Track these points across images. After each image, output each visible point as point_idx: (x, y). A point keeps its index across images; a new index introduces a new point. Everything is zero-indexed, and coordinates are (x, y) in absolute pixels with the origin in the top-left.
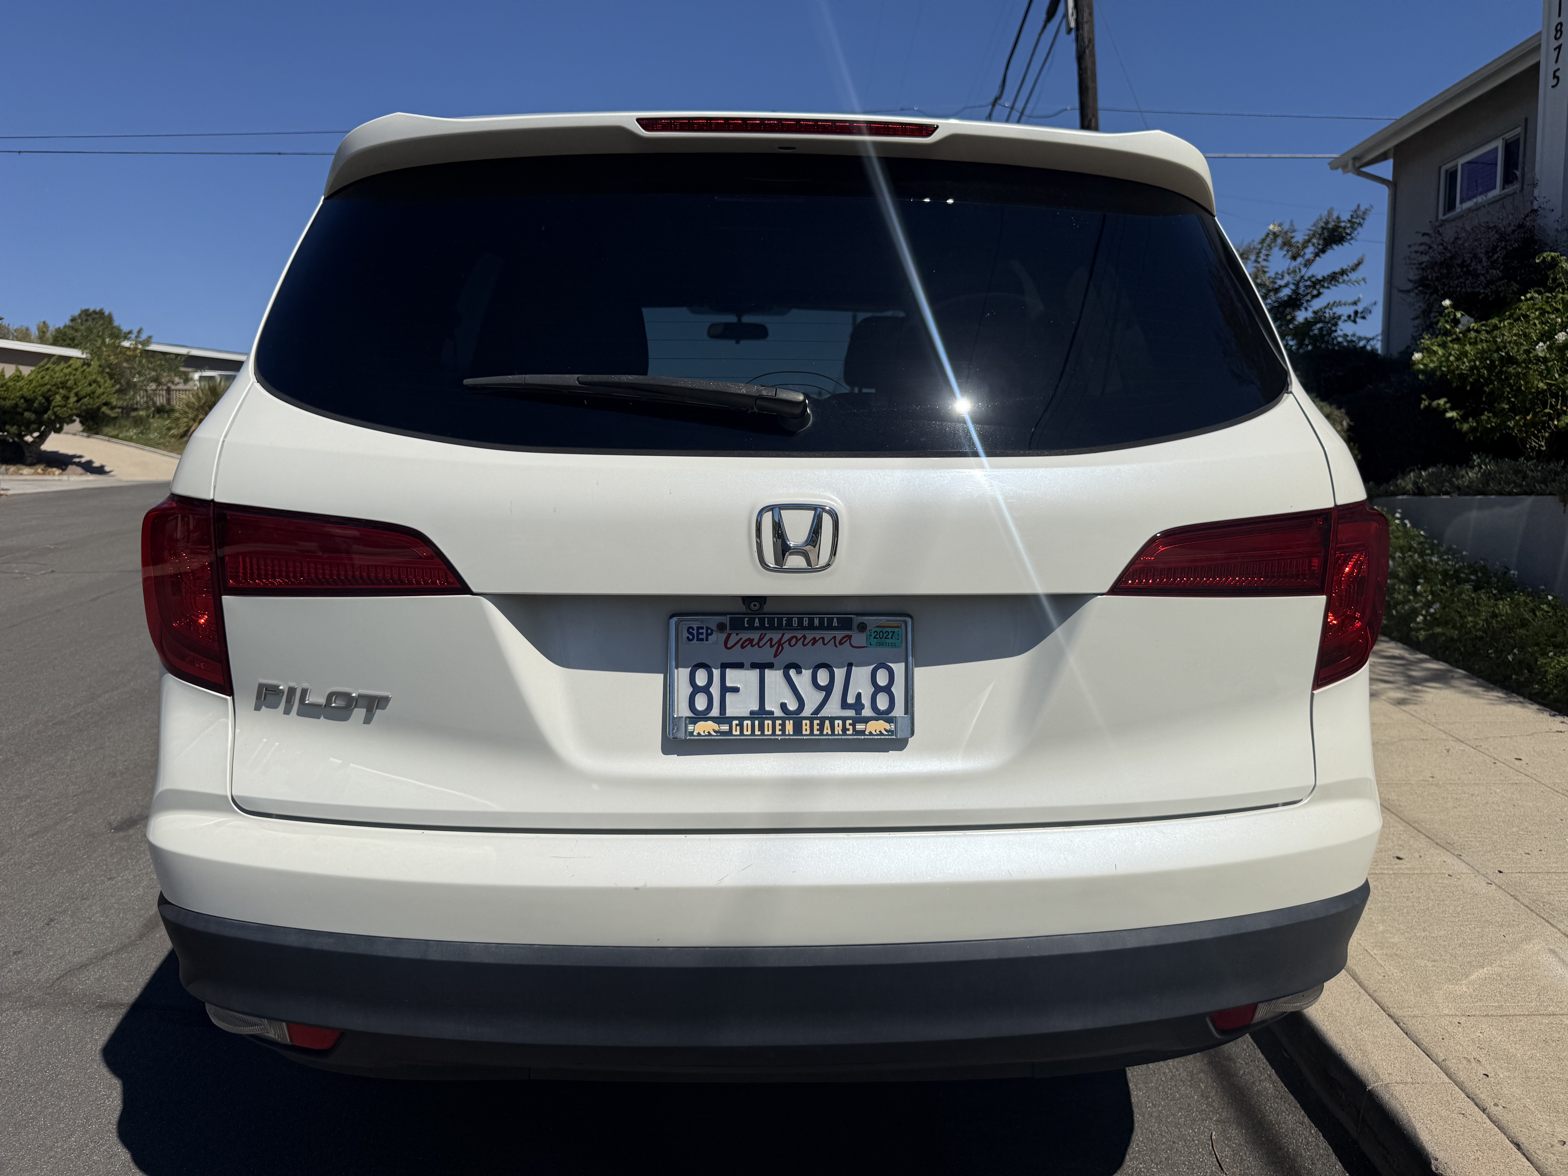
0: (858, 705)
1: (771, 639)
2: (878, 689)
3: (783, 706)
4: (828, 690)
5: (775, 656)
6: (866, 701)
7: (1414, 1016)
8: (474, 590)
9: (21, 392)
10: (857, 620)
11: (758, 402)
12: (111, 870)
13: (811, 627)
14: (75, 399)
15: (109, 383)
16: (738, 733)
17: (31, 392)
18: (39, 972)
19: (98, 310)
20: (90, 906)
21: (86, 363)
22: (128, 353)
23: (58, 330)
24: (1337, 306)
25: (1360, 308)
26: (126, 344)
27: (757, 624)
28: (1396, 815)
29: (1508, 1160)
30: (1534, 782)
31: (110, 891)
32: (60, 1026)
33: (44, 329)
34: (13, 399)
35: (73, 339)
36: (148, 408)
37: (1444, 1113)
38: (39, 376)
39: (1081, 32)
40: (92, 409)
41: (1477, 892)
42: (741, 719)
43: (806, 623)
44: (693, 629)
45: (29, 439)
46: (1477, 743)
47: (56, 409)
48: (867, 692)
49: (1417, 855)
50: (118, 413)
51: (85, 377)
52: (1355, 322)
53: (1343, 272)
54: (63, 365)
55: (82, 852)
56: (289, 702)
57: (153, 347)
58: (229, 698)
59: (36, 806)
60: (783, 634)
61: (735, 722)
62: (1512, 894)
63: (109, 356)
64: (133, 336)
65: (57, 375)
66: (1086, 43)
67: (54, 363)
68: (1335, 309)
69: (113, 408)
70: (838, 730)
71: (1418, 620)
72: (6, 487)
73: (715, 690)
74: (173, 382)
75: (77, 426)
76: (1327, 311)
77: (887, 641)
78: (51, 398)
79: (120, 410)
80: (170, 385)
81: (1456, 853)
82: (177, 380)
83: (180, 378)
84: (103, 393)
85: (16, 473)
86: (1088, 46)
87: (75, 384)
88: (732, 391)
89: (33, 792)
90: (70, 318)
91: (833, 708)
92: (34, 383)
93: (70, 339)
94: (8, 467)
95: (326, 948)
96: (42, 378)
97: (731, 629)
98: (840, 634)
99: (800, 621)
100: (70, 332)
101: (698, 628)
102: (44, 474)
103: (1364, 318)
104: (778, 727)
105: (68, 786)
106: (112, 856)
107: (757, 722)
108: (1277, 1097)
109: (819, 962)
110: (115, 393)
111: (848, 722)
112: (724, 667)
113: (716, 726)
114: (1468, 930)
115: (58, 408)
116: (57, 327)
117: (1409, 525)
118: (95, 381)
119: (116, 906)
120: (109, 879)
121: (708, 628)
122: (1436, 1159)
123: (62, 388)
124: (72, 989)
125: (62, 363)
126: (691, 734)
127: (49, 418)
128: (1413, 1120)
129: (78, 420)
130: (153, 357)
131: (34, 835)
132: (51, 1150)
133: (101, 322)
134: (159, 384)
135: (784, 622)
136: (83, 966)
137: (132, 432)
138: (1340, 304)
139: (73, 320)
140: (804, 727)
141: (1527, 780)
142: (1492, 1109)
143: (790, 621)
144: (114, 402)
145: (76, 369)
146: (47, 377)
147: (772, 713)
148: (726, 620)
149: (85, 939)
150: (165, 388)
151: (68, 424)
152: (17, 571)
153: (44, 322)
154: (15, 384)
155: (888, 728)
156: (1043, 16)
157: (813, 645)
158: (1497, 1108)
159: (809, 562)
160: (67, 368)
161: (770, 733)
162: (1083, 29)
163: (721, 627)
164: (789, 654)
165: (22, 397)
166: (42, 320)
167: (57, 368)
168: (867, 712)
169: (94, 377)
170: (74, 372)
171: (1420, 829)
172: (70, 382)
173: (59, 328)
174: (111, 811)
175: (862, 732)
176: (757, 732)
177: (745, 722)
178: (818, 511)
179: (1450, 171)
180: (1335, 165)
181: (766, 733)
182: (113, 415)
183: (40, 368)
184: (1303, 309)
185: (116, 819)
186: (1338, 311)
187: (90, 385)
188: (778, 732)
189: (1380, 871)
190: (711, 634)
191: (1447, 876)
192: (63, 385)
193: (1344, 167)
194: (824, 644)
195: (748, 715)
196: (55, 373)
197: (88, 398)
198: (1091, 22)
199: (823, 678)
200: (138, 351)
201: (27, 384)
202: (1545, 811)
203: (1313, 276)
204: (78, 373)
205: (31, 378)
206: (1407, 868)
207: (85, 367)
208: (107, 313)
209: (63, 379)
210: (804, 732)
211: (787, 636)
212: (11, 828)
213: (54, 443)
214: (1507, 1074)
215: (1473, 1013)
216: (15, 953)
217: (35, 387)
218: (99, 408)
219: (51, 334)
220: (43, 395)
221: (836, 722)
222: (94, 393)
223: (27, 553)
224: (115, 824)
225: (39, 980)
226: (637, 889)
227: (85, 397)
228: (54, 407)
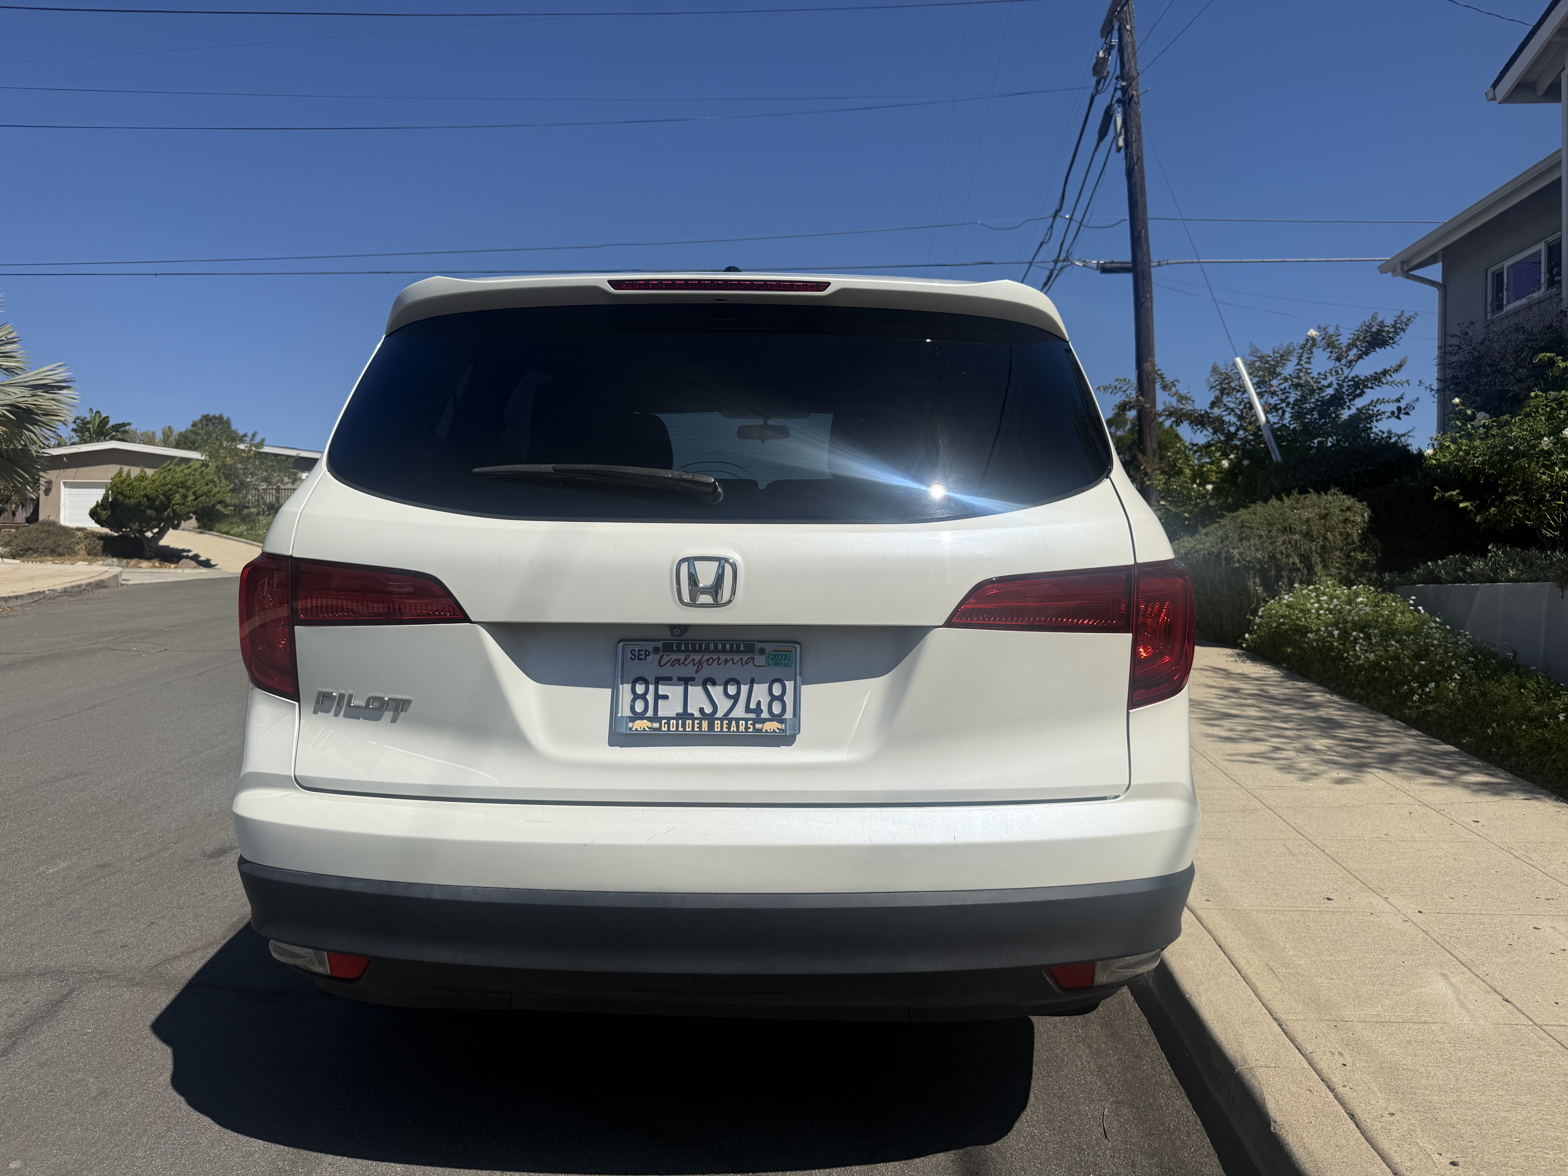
0: (758, 710)
1: (694, 660)
2: (773, 698)
3: (701, 710)
4: (736, 698)
5: (697, 672)
6: (764, 707)
7: (1298, 1020)
8: (473, 619)
9: (145, 491)
10: (758, 646)
11: (680, 483)
12: (203, 887)
13: (724, 650)
14: (193, 497)
15: (224, 482)
16: (666, 729)
17: (154, 491)
18: (140, 961)
19: (217, 415)
20: (184, 914)
21: (205, 464)
22: (243, 455)
23: (181, 434)
24: (1380, 404)
25: (1403, 404)
26: (242, 446)
27: (683, 648)
28: (1340, 865)
29: (1337, 1124)
30: (1484, 840)
31: (201, 903)
32: (156, 999)
33: (169, 433)
34: (137, 498)
35: (193, 443)
36: (258, 506)
37: (1294, 1089)
38: (162, 476)
39: (1130, 150)
40: (208, 507)
41: (1391, 927)
42: (669, 719)
43: (720, 648)
44: (635, 651)
45: (149, 534)
46: (1442, 807)
47: (175, 507)
48: (765, 701)
49: (1347, 897)
50: (231, 510)
51: (203, 478)
52: (1398, 418)
53: (1385, 373)
54: (184, 466)
55: (181, 873)
56: (339, 704)
57: (266, 449)
58: (297, 703)
59: (143, 838)
60: (703, 656)
61: (664, 721)
62: (1424, 929)
63: (226, 457)
64: (248, 439)
65: (178, 475)
66: (1135, 160)
67: (175, 465)
68: (1379, 407)
69: (226, 506)
70: (742, 728)
71: (1414, 698)
72: (127, 578)
73: (650, 697)
74: (282, 482)
75: (193, 522)
76: (1371, 408)
77: (781, 661)
78: (171, 497)
79: (232, 508)
80: (279, 484)
81: (1384, 896)
82: (286, 479)
83: (289, 478)
84: (219, 492)
85: (136, 566)
86: (1137, 163)
87: (194, 484)
88: (661, 475)
89: (142, 826)
90: (191, 423)
91: (739, 712)
92: (157, 483)
93: (191, 442)
94: (129, 560)
95: (357, 890)
96: (164, 479)
97: (663, 651)
98: (745, 658)
99: (716, 646)
100: (192, 437)
101: (639, 651)
102: (161, 567)
103: (1407, 414)
104: (696, 726)
105: (171, 823)
106: (204, 877)
107: (680, 721)
108: (1171, 1087)
109: (723, 906)
110: (229, 492)
111: (750, 722)
112: (658, 681)
113: (649, 724)
114: (1372, 956)
115: (178, 506)
116: (180, 431)
117: (1422, 611)
118: (212, 481)
119: (206, 914)
120: (201, 894)
121: (646, 651)
122: (1275, 1122)
123: (182, 488)
124: (166, 974)
125: (184, 464)
126: (631, 729)
127: (168, 515)
128: (1265, 1093)
129: (194, 517)
130: (266, 459)
131: (140, 859)
132: (144, 1085)
133: (220, 427)
134: (270, 483)
135: (704, 647)
136: (176, 957)
137: (243, 528)
138: (1383, 402)
139: (194, 425)
140: (716, 726)
141: (1478, 839)
142: (1340, 1089)
143: (708, 646)
144: (228, 499)
145: (195, 470)
146: (169, 477)
147: (693, 715)
148: (660, 644)
149: (179, 938)
150: (275, 487)
151: (185, 521)
152: (135, 649)
153: (169, 427)
154: (139, 484)
155: (780, 727)
156: (1096, 136)
157: (725, 664)
158: (1344, 1089)
159: (715, 600)
160: (187, 469)
161: (690, 729)
162: (1132, 148)
163: (656, 650)
164: (707, 671)
165: (146, 496)
166: (168, 426)
167: (178, 469)
168: (765, 715)
169: (211, 477)
170: (193, 473)
171: (1358, 877)
172: (188, 482)
173: (181, 432)
174: (206, 843)
175: (760, 730)
176: (680, 729)
177: (672, 721)
178: (722, 561)
179: (1497, 273)
180: (1384, 269)
181: (687, 729)
182: (226, 512)
183: (163, 469)
184: (1346, 407)
185: (209, 849)
186: (1382, 408)
187: (207, 484)
188: (696, 729)
189: (1307, 909)
190: (649, 655)
191: (1369, 914)
192: (183, 484)
193: (1394, 271)
194: (734, 664)
195: (675, 716)
196: (176, 473)
197: (205, 496)
198: (1139, 140)
199: (732, 690)
200: (252, 453)
201: (150, 484)
202: (1484, 865)
203: (1357, 376)
204: (197, 473)
205: (155, 478)
206: (1333, 907)
207: (204, 468)
208: (225, 418)
209: (183, 479)
210: (716, 730)
211: (705, 658)
212: (123, 854)
213: (172, 539)
214: (1363, 1064)
215: (1352, 1019)
216: (122, 947)
217: (158, 486)
218: (214, 506)
219: (175, 439)
220: (164, 494)
221: (741, 722)
222: (210, 492)
223: (143, 634)
224: (208, 853)
225: (140, 967)
226: (586, 845)
227: (202, 496)
228: (173, 505)
